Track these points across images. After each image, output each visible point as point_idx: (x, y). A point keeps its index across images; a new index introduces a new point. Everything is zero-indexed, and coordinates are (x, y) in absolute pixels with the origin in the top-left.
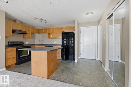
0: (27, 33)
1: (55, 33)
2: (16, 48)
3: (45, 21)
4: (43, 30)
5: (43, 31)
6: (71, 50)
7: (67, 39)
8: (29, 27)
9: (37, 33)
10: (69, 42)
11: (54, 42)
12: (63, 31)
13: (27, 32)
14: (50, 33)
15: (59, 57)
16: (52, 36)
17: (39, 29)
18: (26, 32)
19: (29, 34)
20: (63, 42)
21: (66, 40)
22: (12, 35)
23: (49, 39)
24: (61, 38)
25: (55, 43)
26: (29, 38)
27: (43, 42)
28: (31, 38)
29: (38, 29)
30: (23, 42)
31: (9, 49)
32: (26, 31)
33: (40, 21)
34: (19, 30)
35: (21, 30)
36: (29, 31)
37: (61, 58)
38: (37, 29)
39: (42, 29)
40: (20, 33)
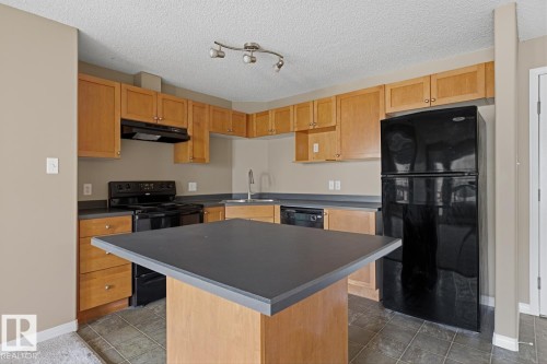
0: (189, 138)
1: (334, 128)
2: (130, 219)
3: (276, 59)
4: (272, 117)
5: (272, 125)
6: (446, 234)
7: (421, 167)
8: (202, 106)
9: (240, 135)
10: (430, 184)
11: (331, 183)
12: (389, 110)
13: (189, 133)
14: (306, 132)
15: (360, 284)
16: (316, 148)
17: (249, 113)
18: (184, 131)
19: (202, 141)
20: (388, 186)
21: (412, 168)
22: (118, 149)
23: (300, 165)
24: (380, 156)
25: (334, 187)
26: (202, 161)
27: (270, 183)
28: (207, 161)
29: (248, 116)
30: (171, 185)
31: (94, 221)
32: (185, 126)
33: (246, 59)
34: (151, 121)
35: (159, 123)
36: (198, 124)
37: (374, 295)
38: (241, 115)
39: (267, 113)
40: (159, 140)
